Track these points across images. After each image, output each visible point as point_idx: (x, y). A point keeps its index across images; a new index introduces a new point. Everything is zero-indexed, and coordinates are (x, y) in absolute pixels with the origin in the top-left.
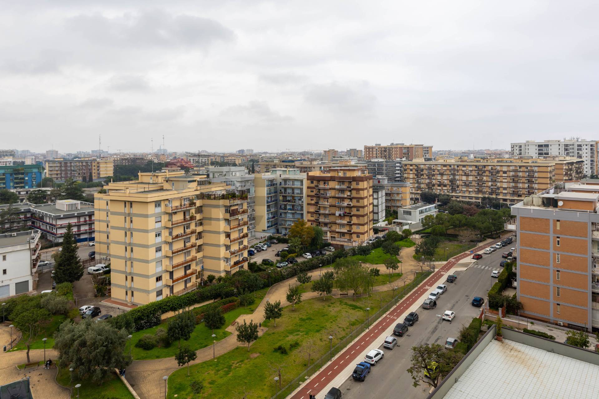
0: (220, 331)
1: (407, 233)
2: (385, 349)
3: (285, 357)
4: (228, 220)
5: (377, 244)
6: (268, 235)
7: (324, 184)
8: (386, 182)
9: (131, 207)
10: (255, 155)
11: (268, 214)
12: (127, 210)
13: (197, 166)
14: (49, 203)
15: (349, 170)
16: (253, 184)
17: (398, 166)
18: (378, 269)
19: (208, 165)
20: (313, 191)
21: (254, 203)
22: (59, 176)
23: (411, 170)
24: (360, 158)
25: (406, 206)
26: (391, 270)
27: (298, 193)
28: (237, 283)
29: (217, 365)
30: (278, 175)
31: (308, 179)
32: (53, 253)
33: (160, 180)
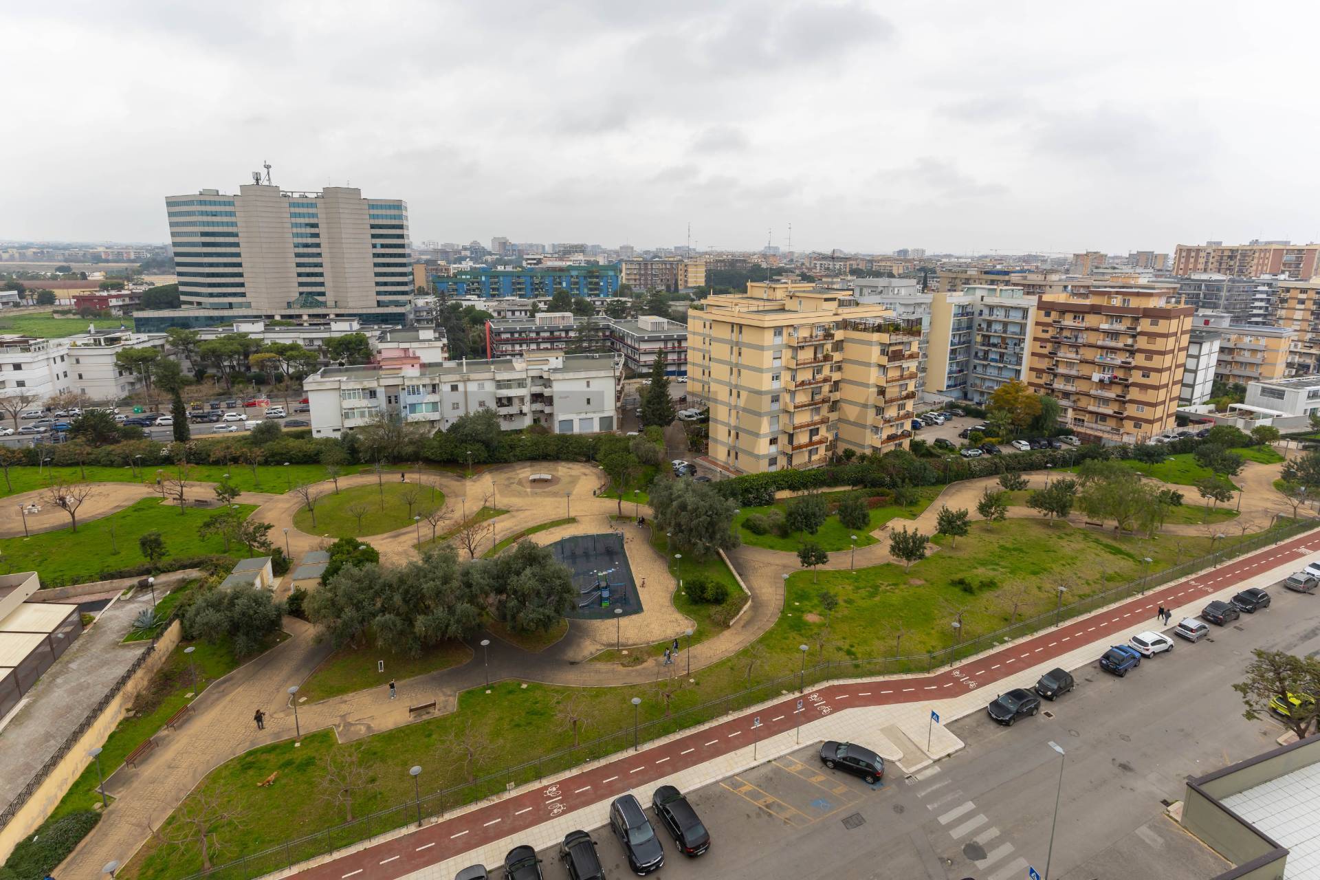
0: (863, 534)
1: (1267, 435)
2: (1175, 637)
3: (970, 598)
4: (884, 366)
5: (1182, 446)
6: (946, 399)
7: (1075, 318)
8: (1226, 323)
9: (741, 332)
10: (929, 260)
11: (951, 364)
12: (735, 337)
13: (826, 276)
14: (629, 318)
15: (1138, 294)
16: (927, 310)
17: (1262, 292)
18: (1180, 492)
19: (845, 273)
20: (1047, 331)
21: (928, 342)
22: (638, 282)
23: (1302, 302)
24: (1159, 270)
25: (1272, 378)
26: (1211, 501)
27: (1014, 333)
28: (891, 469)
29: (856, 580)
30: (977, 296)
31: (1039, 308)
32: (637, 386)
33: (780, 294)
